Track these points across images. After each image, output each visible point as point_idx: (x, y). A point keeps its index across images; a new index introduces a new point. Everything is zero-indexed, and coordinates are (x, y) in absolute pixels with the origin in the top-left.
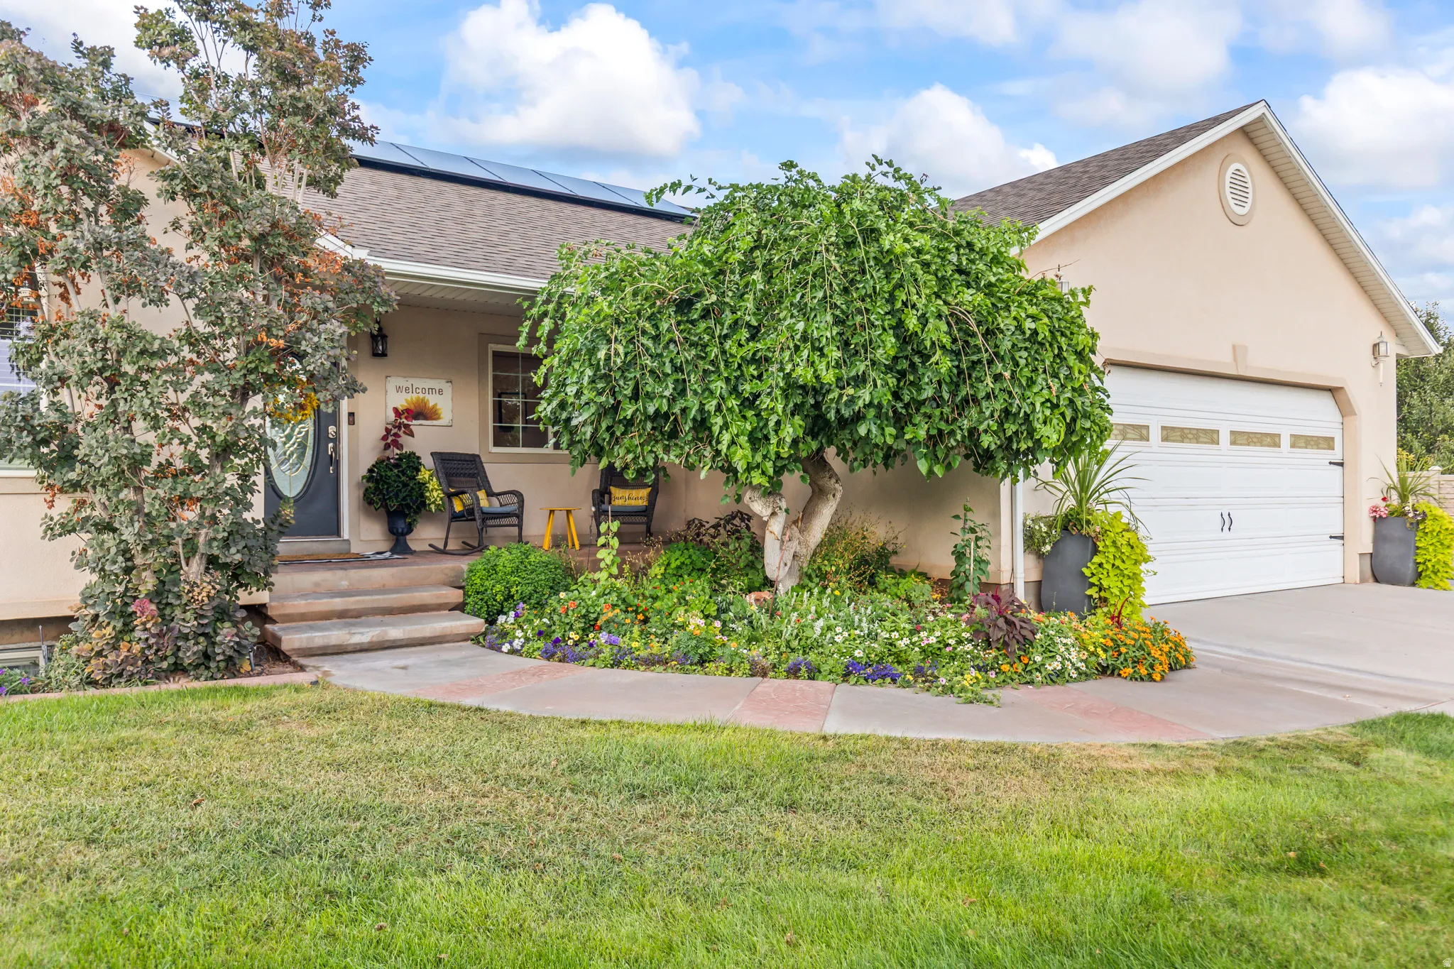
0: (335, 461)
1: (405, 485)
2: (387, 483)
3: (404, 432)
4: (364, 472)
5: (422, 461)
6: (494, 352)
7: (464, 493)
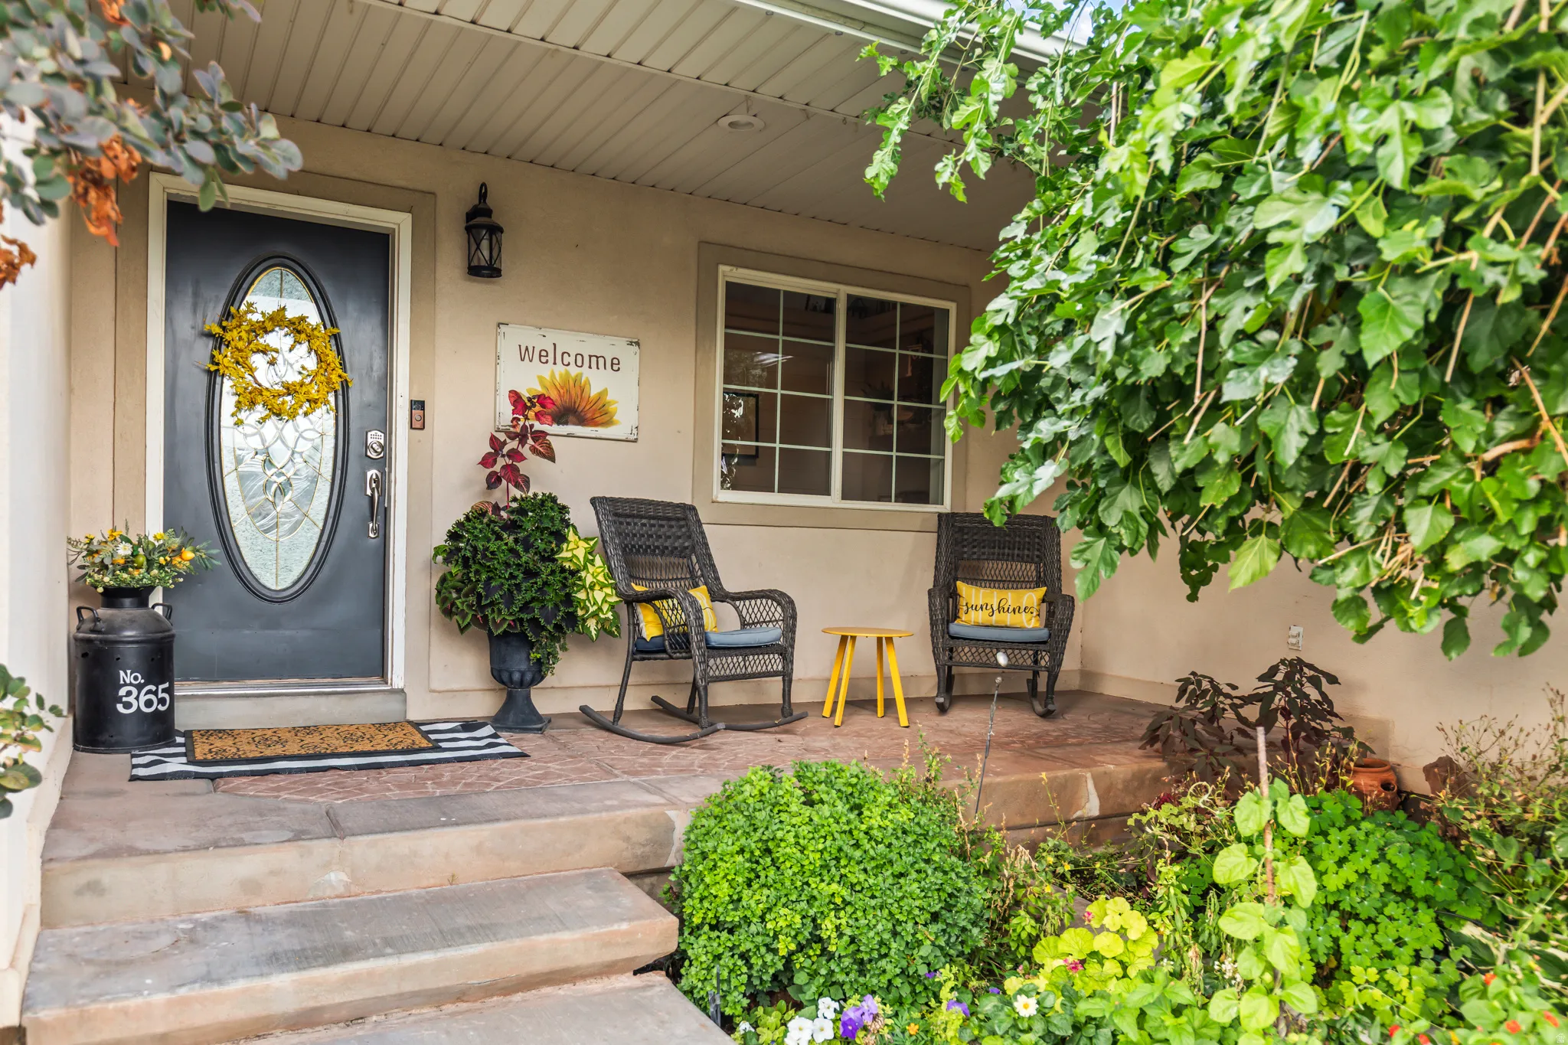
0: (378, 511)
1: (531, 574)
2: (489, 570)
3: (534, 450)
4: (440, 539)
5: (572, 517)
6: (730, 286)
7: (665, 596)
